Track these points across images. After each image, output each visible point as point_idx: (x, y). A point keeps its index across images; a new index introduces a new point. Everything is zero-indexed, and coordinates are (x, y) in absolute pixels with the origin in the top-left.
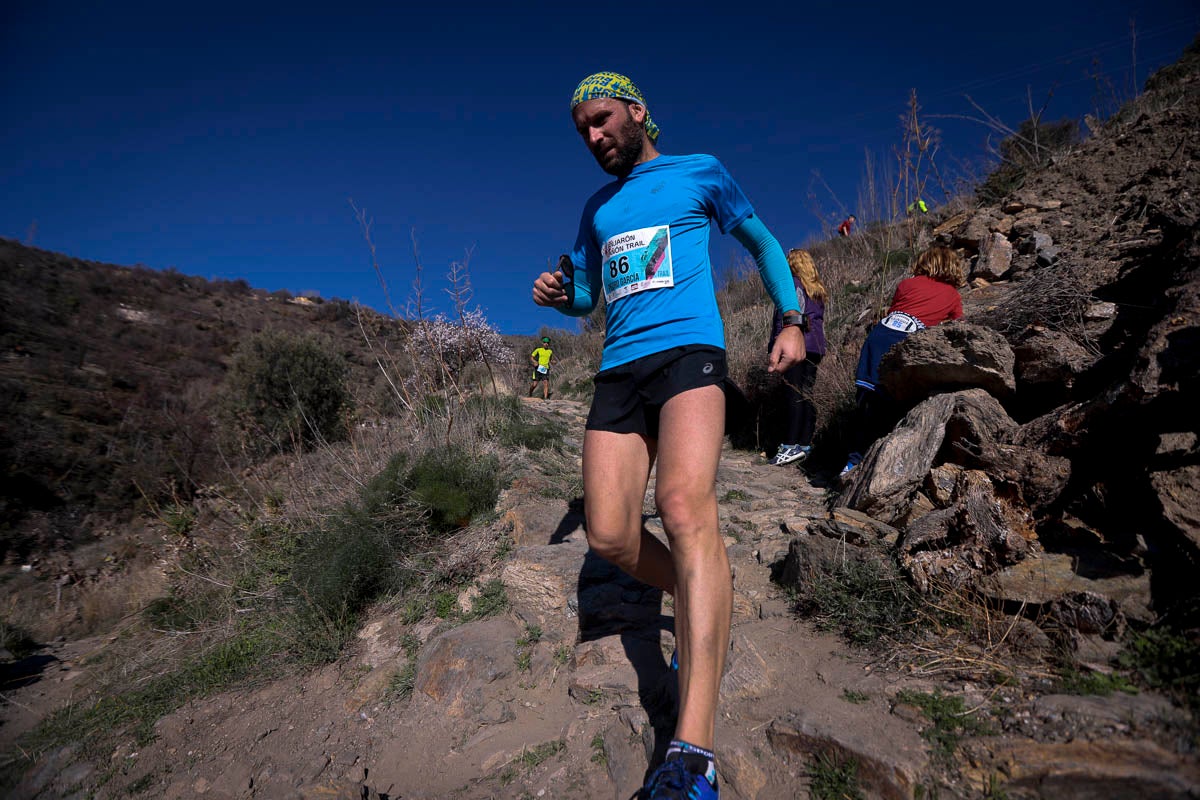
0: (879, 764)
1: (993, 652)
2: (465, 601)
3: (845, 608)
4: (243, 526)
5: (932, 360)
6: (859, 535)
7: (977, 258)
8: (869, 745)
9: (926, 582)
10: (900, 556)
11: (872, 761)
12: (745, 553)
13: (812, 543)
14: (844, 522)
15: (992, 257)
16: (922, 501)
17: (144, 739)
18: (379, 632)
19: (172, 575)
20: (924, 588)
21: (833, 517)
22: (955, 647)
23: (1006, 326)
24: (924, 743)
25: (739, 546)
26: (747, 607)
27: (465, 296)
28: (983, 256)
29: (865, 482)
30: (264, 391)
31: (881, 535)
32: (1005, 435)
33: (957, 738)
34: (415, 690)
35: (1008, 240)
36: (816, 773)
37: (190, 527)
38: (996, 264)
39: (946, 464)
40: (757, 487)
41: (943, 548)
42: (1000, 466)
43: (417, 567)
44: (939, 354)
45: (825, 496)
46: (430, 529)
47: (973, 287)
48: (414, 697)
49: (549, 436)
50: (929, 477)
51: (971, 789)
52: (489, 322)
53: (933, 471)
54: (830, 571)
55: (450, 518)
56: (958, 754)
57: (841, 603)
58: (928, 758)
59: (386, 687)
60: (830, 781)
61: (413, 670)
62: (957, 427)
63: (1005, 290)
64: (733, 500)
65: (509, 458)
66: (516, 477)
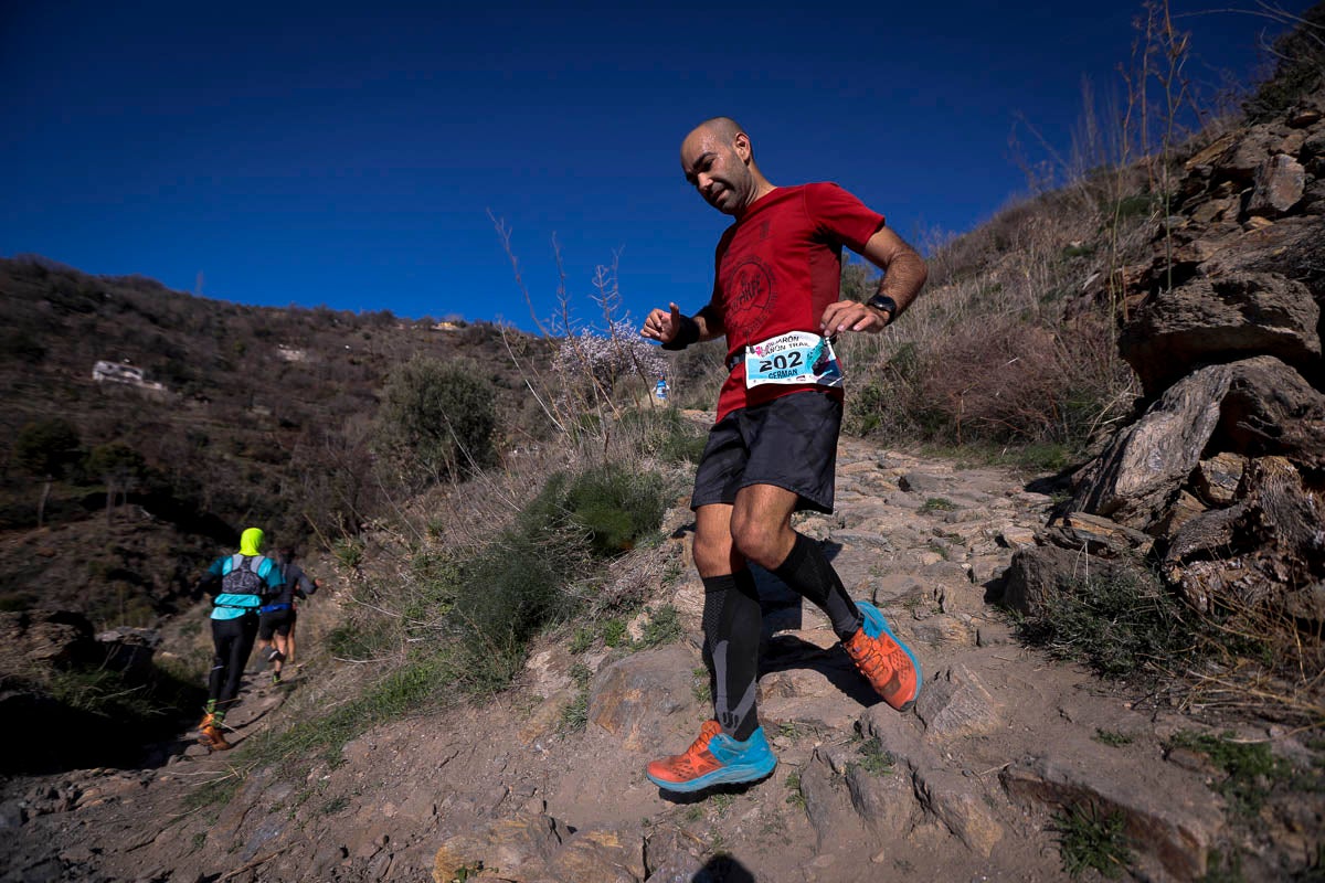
0: (1155, 821)
1: (1309, 687)
2: (635, 629)
3: (1092, 634)
4: (408, 557)
5: (1195, 323)
6: (1105, 545)
7: (1251, 193)
8: (1140, 797)
9: (1205, 599)
10: (1164, 569)
11: (1147, 816)
12: (953, 571)
13: (1041, 554)
14: (1083, 529)
15: (1273, 186)
16: (1189, 501)
17: (335, 763)
18: (548, 662)
19: (347, 606)
20: (1203, 606)
21: (1068, 523)
22: (1251, 680)
23: (1305, 271)
24: (1216, 798)
25: (946, 563)
26: (961, 633)
27: (612, 302)
28: (1260, 188)
29: (1108, 480)
30: (416, 422)
31: (1135, 543)
32: (1309, 412)
33: (1265, 795)
34: (589, 722)
35: (1298, 162)
36: (1069, 827)
37: (358, 559)
38: (1280, 196)
39: (1222, 454)
40: (961, 495)
41: (1228, 557)
42: (1309, 448)
43: (582, 594)
44: (1204, 313)
45: (1049, 501)
46: (593, 554)
47: (1246, 230)
48: (588, 729)
50: (1197, 472)
51: (1288, 859)
53: (1202, 463)
54: (1067, 589)
55: (613, 541)
56: (1267, 814)
57: (1085, 626)
58: (1223, 816)
59: (558, 718)
60: (1089, 838)
61: (585, 701)
62: (1237, 404)
63: (1298, 227)
64: (934, 511)
65: (673, 475)
66: (682, 495)
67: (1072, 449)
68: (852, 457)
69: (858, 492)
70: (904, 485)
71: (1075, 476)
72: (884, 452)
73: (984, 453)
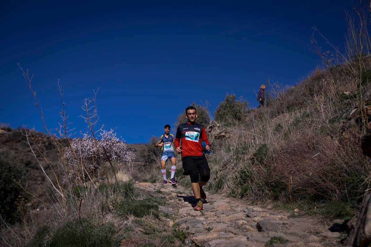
27: (93, 120)
29: (361, 226)
45: (339, 238)
49: (149, 207)
52: (117, 136)
64: (274, 244)
65: (122, 224)
66: (124, 238)
67: (351, 205)
68: (233, 210)
69: (232, 233)
70: (259, 228)
71: (349, 224)
72: (251, 207)
73: (306, 207)
